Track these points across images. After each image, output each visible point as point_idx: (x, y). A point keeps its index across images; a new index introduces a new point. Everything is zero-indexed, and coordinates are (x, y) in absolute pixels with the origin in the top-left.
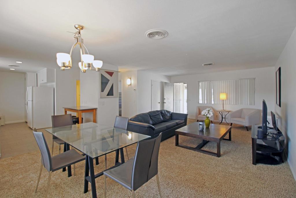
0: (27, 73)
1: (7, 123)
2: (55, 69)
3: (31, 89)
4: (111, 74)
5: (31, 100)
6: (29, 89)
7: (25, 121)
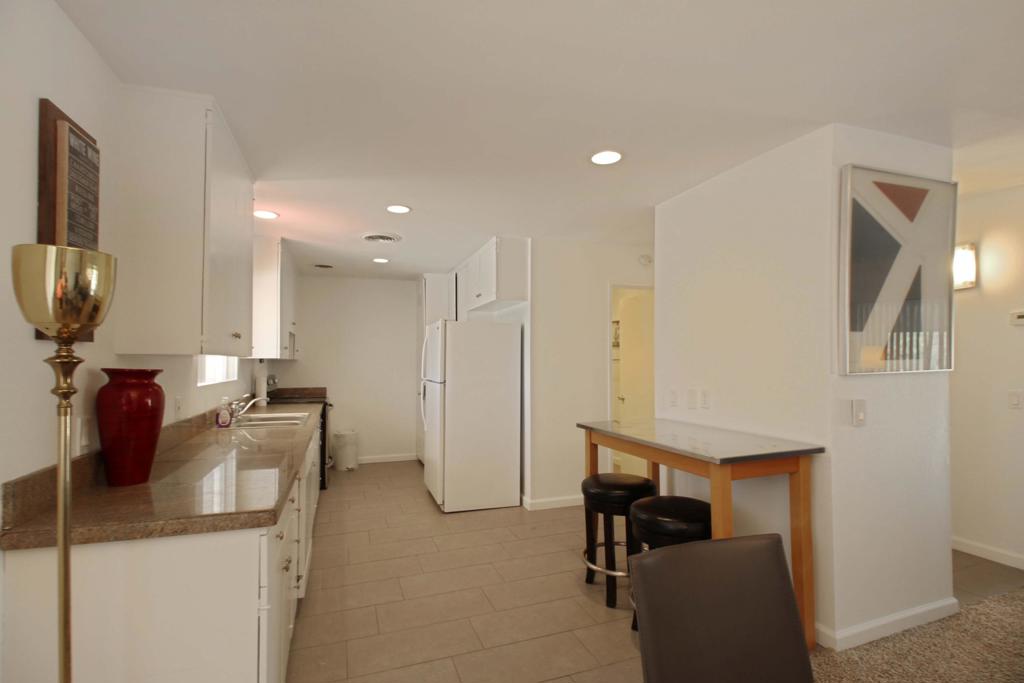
0: (426, 275)
1: (366, 459)
2: (529, 240)
3: (440, 332)
4: (908, 199)
5: (439, 380)
6: (433, 333)
7: (415, 458)
